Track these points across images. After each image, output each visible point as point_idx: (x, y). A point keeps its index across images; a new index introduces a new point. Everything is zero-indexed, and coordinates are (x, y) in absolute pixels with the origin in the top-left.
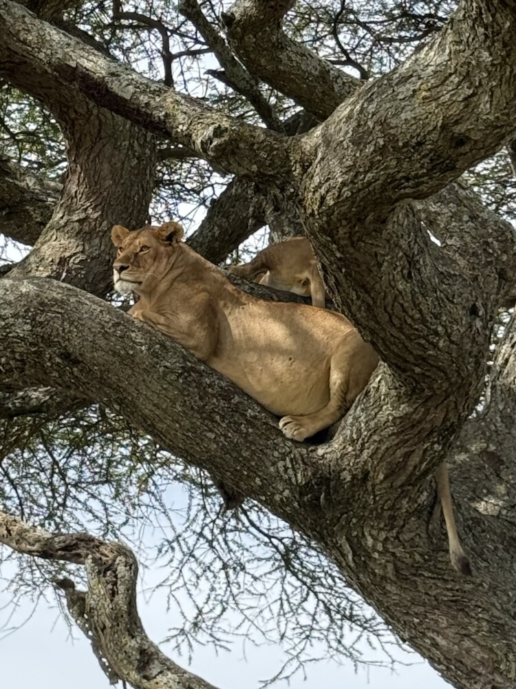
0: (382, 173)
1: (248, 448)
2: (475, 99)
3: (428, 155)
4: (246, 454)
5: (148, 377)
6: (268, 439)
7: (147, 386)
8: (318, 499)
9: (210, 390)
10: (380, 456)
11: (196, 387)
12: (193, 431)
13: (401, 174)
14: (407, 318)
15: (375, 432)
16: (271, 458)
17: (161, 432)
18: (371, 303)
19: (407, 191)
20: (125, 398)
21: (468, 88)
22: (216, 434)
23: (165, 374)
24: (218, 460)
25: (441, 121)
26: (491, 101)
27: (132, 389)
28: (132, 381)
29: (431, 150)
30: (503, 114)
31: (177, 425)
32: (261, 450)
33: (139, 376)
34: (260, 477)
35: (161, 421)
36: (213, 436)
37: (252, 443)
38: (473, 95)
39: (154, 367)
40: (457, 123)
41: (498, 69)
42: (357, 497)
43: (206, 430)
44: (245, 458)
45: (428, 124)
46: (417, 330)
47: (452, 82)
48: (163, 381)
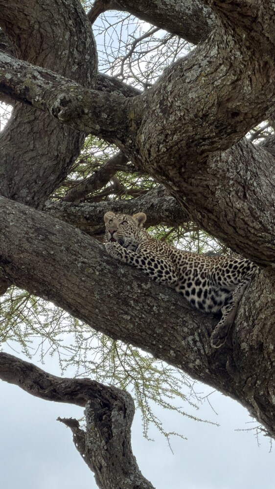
0: (184, 135)
1: (161, 326)
2: (240, 83)
3: (213, 123)
4: (159, 331)
5: (68, 271)
6: (177, 317)
7: (68, 280)
8: (224, 366)
9: (124, 279)
10: (267, 331)
11: (112, 277)
12: (111, 314)
13: (198, 137)
14: (249, 229)
15: (261, 310)
16: (182, 334)
17: (86, 317)
18: (216, 220)
19: (206, 147)
20: (51, 290)
21: (233, 75)
22: (132, 316)
23: (83, 269)
24: (137, 337)
25: (216, 100)
26: (251, 85)
27: (55, 283)
28: (55, 275)
29: (214, 120)
30: (261, 94)
31: (97, 310)
32: (172, 327)
33: (60, 272)
34: (173, 349)
35: (83, 307)
36: (129, 318)
37: (163, 322)
38: (237, 80)
39: (72, 263)
40: (228, 100)
41: (249, 63)
42: (257, 363)
43: (122, 313)
44: (158, 335)
45: (208, 101)
46: (261, 237)
47: (222, 70)
48: (81, 275)
